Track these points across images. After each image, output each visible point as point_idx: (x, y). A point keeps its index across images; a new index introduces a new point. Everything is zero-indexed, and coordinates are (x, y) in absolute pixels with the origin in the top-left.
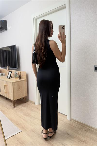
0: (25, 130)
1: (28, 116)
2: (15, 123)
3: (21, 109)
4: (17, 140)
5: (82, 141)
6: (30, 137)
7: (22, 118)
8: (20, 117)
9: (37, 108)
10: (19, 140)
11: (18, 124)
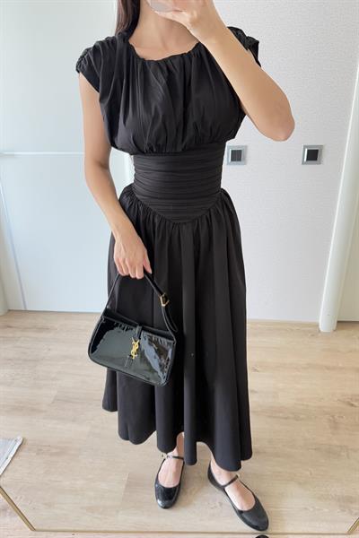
6: (74, 421)
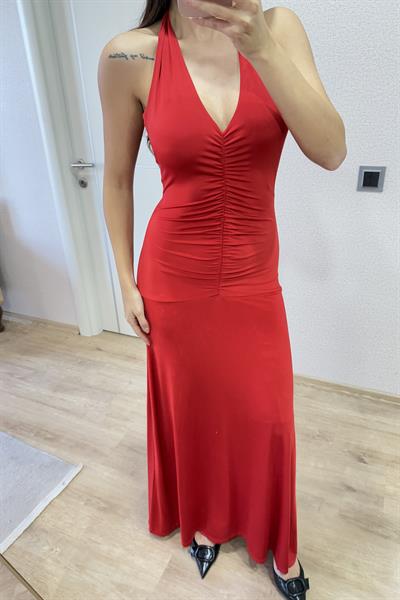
0: (95, 451)
1: (76, 389)
2: (35, 435)
3: (31, 369)
4: (82, 503)
5: (314, 437)
7: (55, 407)
8: (44, 404)
9: (100, 350)
10: (88, 500)
11: (49, 436)
